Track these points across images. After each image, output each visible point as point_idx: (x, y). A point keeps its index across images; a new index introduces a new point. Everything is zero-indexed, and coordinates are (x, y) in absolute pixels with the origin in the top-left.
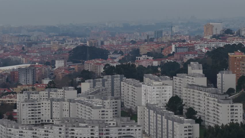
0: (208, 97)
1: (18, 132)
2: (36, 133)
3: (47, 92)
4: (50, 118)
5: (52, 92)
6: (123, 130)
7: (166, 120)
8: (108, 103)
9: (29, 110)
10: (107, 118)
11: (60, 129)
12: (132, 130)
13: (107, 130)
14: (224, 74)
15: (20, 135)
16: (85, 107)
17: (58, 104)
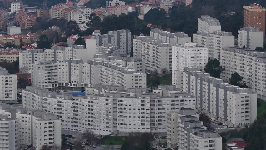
0: (256, 62)
1: (56, 102)
2: (77, 104)
3: (54, 51)
4: (68, 81)
5: (59, 50)
6: (176, 101)
7: (215, 88)
8: (133, 65)
9: (45, 73)
10: (140, 83)
11: (107, 100)
12: (186, 101)
13: (159, 101)
14: (250, 31)
15: (58, 105)
16: (113, 71)
17: (77, 66)
